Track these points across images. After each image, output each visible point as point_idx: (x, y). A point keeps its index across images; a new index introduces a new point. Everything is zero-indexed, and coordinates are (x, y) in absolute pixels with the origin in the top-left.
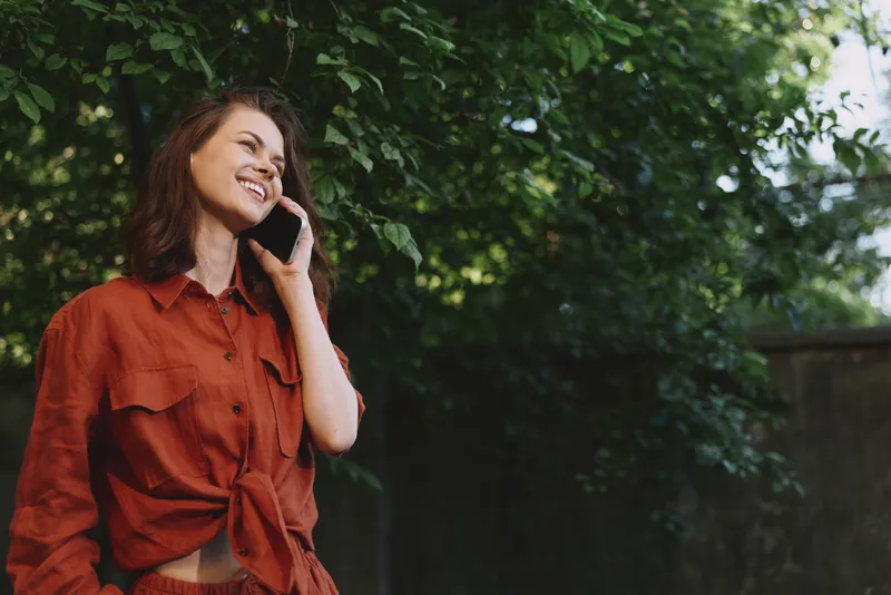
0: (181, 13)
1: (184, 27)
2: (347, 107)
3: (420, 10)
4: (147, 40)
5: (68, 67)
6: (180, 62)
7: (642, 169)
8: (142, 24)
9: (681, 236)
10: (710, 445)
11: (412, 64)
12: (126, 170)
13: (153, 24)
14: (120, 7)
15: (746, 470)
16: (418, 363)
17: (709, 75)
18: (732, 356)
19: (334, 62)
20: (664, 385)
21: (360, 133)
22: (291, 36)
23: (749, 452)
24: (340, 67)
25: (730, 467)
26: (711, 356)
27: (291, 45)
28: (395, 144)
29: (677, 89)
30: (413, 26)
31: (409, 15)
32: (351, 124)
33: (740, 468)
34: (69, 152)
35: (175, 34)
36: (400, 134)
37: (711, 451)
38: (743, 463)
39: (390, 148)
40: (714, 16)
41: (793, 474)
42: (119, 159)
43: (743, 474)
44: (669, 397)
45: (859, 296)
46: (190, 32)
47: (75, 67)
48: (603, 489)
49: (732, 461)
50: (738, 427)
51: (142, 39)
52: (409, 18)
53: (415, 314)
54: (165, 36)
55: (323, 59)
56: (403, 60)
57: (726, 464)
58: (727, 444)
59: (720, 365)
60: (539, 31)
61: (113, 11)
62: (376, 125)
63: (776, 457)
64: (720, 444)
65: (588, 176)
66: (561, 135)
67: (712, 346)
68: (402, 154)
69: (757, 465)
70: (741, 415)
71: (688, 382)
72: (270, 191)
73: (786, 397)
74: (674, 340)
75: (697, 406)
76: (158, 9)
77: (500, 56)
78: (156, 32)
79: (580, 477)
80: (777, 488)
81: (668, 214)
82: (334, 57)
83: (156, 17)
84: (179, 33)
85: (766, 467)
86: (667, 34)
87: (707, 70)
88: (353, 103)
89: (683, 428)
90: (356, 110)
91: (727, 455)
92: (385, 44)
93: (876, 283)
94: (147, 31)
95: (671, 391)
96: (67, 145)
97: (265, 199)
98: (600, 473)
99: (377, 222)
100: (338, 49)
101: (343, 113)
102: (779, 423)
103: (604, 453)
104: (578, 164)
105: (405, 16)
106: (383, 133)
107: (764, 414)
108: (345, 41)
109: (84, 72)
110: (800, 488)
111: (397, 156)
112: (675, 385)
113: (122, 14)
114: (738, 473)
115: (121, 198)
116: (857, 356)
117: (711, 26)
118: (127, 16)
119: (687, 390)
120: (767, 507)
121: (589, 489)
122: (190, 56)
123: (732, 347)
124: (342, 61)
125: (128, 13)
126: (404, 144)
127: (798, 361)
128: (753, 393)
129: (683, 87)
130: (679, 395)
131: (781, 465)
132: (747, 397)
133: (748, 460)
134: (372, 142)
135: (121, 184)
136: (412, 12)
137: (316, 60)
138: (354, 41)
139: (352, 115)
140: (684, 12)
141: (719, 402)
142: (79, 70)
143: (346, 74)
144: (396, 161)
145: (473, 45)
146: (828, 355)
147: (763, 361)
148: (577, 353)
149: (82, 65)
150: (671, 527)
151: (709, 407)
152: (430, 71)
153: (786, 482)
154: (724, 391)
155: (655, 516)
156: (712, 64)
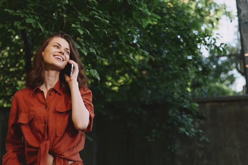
0: (35, 13)
1: (35, 16)
2: (81, 38)
3: (101, 12)
4: (25, 20)
5: (4, 27)
6: (34, 26)
7: (163, 54)
8: (23, 16)
9: (175, 72)
10: (182, 128)
11: (98, 26)
12: (24, 53)
13: (27, 16)
14: (18, 11)
15: (192, 134)
16: (103, 107)
17: (182, 28)
18: (188, 104)
19: (76, 26)
20: (170, 112)
21: (84, 45)
22: (65, 19)
23: (193, 130)
24: (78, 28)
25: (187, 134)
26: (183, 104)
27: (65, 22)
28: (94, 48)
29: (173, 33)
30: (98, 16)
31: (97, 13)
32: (81, 42)
33: (190, 134)
34: (8, 48)
35: (33, 19)
36: (95, 45)
37: (182, 130)
38: (191, 133)
39: (92, 49)
40: (184, 12)
41: (205, 136)
42: (22, 50)
43: (191, 136)
44: (171, 115)
45: (229, 87)
46: (37, 18)
47: (6, 27)
48: (154, 140)
49: (188, 132)
50: (190, 123)
51: (24, 20)
52: (97, 14)
53: (102, 93)
54: (30, 19)
55: (73, 25)
56: (95, 26)
57: (187, 133)
58: (187, 127)
59: (185, 106)
60: (134, 17)
61: (16, 12)
62: (89, 43)
63: (201, 131)
64: (185, 127)
65: (148, 56)
66: (140, 45)
67: (183, 102)
68: (95, 51)
69: (195, 133)
70: (191, 120)
71: (177, 111)
72: (64, 58)
73: (204, 115)
74: (173, 100)
75: (179, 117)
76: (28, 12)
77: (123, 24)
78: (28, 18)
79: (147, 137)
80: (201, 139)
81: (171, 66)
82: (76, 25)
83: (28, 14)
84: (34, 18)
85: (198, 134)
86: (170, 18)
87: (182, 27)
88: (82, 37)
89: (176, 124)
90: (83, 39)
91: (187, 130)
92: (91, 21)
93: (234, 84)
94: (25, 17)
95: (173, 113)
96: (7, 46)
97: (63, 60)
98: (153, 136)
99: (88, 69)
100: (78, 23)
101: (80, 40)
102: (202, 122)
103: (154, 131)
104: (145, 53)
105: (96, 14)
106: (90, 45)
107: (198, 120)
108: (80, 20)
109: (8, 29)
110: (207, 139)
111: (94, 51)
112: (173, 112)
113: (18, 13)
114: (190, 135)
115: (22, 61)
116: (224, 104)
117: (184, 15)
118: (20, 14)
119: (177, 113)
120: (199, 145)
121: (150, 140)
122: (37, 24)
123: (188, 102)
124: (79, 26)
125: (20, 13)
126: (96, 48)
127: (208, 105)
128: (195, 114)
129: (174, 32)
130: (175, 114)
131: (202, 133)
132: (193, 115)
133: (192, 132)
134: (88, 47)
135: (22, 57)
136: (98, 13)
137: (71, 26)
138: (82, 20)
139: (82, 40)
140: (174, 12)
141: (185, 116)
142: (7, 28)
143: (79, 29)
144: (94, 52)
145: (116, 21)
146: (216, 104)
147: (197, 105)
148: (147, 103)
149: (8, 27)
150: (173, 151)
151: (182, 118)
152: (103, 28)
153: (203, 138)
154: (186, 113)
155: (169, 148)
156: (183, 25)
